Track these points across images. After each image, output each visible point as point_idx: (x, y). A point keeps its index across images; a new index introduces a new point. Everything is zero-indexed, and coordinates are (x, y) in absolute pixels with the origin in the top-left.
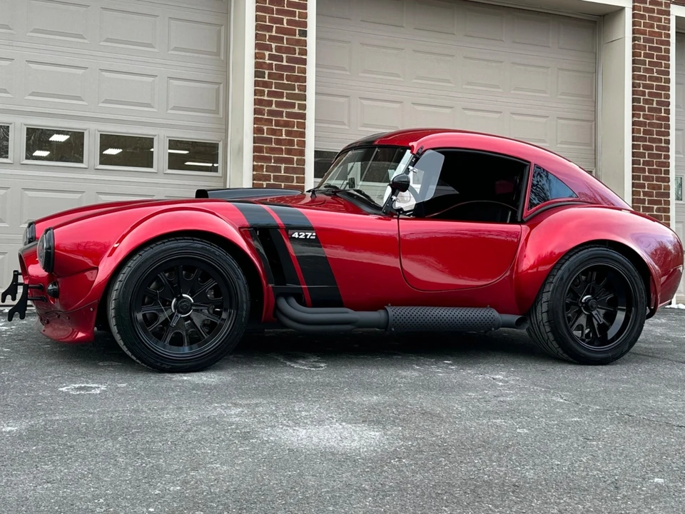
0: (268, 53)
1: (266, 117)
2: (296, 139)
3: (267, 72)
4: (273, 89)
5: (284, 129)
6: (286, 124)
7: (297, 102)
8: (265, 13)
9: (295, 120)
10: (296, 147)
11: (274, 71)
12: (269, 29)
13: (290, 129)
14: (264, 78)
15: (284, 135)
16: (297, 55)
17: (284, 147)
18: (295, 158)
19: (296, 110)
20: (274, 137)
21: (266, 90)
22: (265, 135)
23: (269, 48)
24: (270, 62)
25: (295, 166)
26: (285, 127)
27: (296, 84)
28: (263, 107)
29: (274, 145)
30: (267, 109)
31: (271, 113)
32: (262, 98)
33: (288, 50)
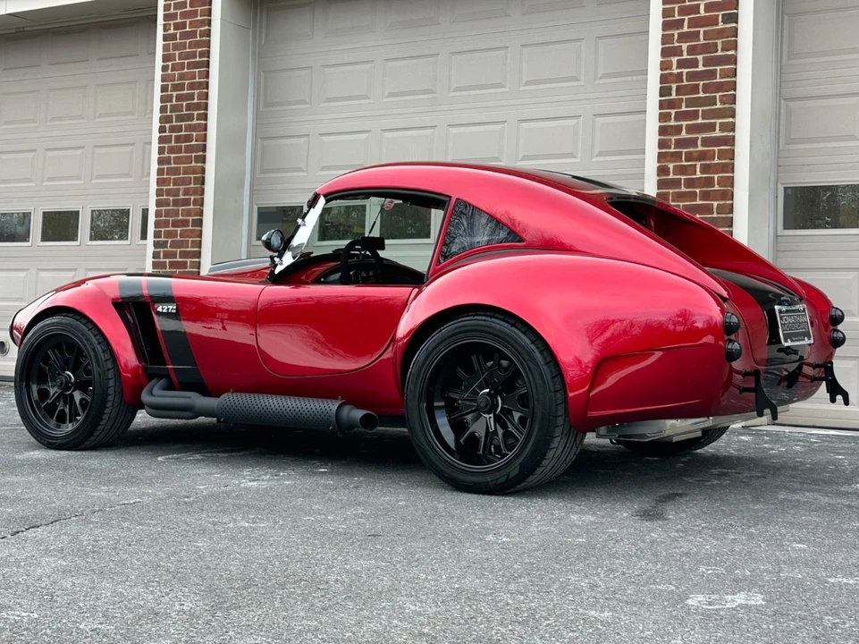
0: (677, 58)
1: (672, 150)
2: (716, 176)
3: (674, 86)
4: (684, 109)
5: (698, 164)
6: (702, 156)
7: (718, 121)
8: (673, 3)
9: (716, 149)
10: (717, 188)
11: (685, 83)
12: (679, 24)
13: (708, 162)
14: (671, 95)
15: (698, 173)
16: (720, 53)
17: (698, 191)
18: (715, 204)
19: (717, 133)
20: (683, 177)
21: (673, 112)
22: (671, 176)
23: (678, 52)
24: (679, 71)
25: (715, 215)
26: (700, 160)
27: (718, 95)
28: (668, 137)
29: (683, 189)
30: (673, 138)
31: (680, 143)
32: (668, 124)
33: (706, 49)
